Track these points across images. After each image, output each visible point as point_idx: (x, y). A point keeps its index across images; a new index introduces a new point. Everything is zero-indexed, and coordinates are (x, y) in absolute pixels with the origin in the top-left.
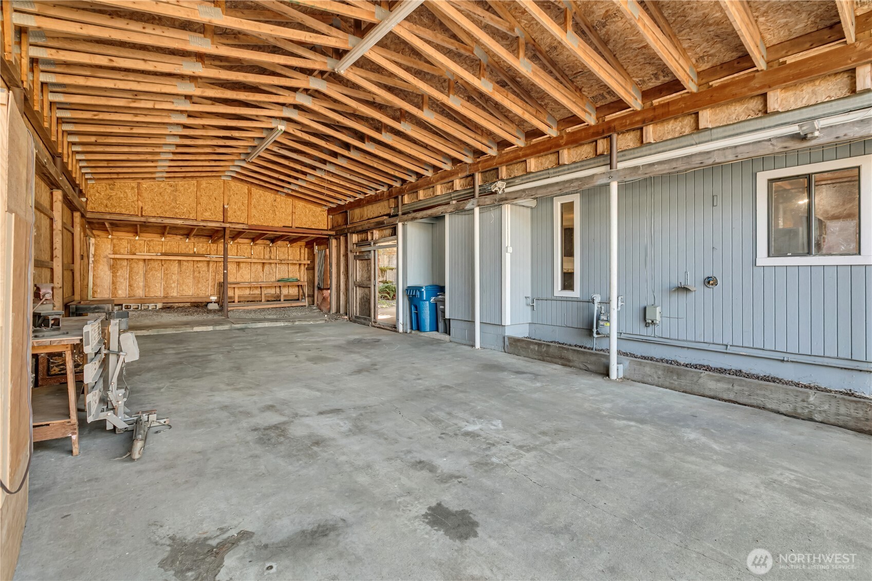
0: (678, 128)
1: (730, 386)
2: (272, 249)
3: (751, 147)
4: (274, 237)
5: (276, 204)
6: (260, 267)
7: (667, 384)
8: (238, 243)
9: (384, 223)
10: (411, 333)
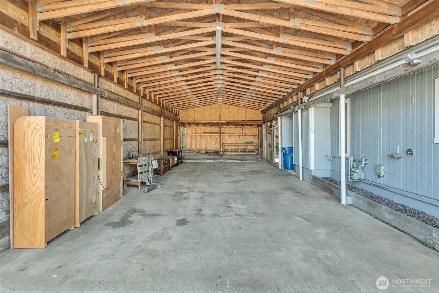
0: (370, 61)
1: (395, 219)
2: (243, 129)
3: (391, 71)
4: (242, 124)
5: (239, 111)
6: (238, 137)
7: (369, 211)
8: (230, 127)
9: (274, 118)
10: (284, 170)
